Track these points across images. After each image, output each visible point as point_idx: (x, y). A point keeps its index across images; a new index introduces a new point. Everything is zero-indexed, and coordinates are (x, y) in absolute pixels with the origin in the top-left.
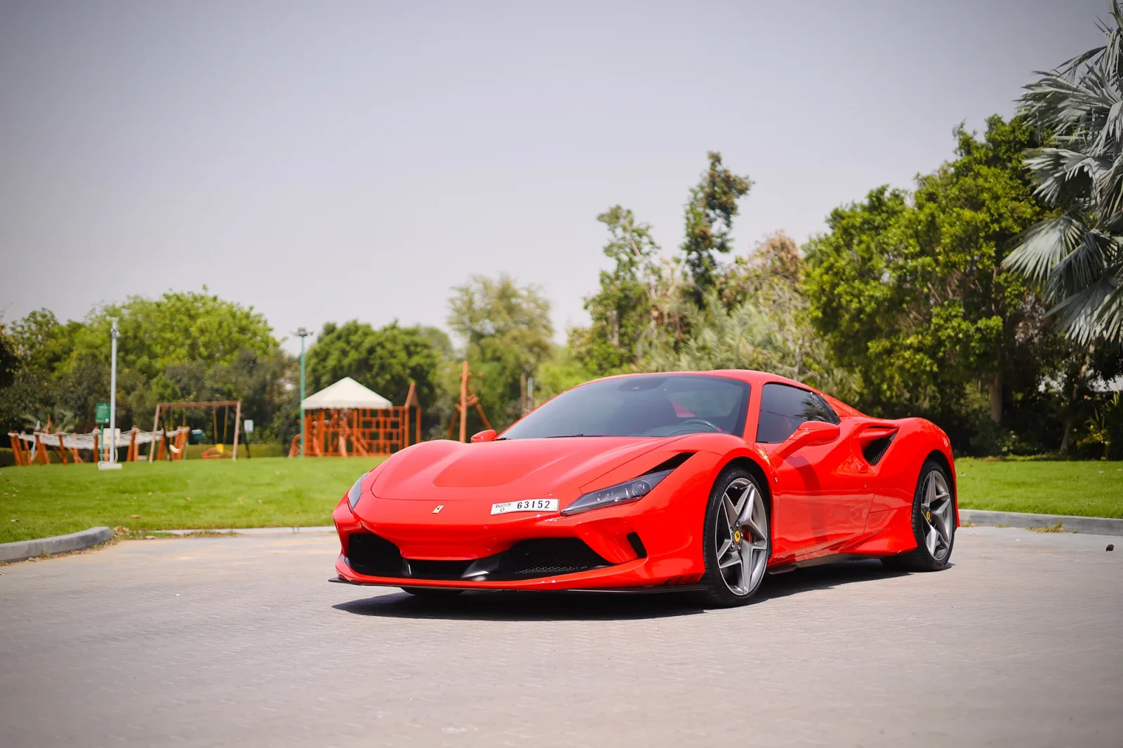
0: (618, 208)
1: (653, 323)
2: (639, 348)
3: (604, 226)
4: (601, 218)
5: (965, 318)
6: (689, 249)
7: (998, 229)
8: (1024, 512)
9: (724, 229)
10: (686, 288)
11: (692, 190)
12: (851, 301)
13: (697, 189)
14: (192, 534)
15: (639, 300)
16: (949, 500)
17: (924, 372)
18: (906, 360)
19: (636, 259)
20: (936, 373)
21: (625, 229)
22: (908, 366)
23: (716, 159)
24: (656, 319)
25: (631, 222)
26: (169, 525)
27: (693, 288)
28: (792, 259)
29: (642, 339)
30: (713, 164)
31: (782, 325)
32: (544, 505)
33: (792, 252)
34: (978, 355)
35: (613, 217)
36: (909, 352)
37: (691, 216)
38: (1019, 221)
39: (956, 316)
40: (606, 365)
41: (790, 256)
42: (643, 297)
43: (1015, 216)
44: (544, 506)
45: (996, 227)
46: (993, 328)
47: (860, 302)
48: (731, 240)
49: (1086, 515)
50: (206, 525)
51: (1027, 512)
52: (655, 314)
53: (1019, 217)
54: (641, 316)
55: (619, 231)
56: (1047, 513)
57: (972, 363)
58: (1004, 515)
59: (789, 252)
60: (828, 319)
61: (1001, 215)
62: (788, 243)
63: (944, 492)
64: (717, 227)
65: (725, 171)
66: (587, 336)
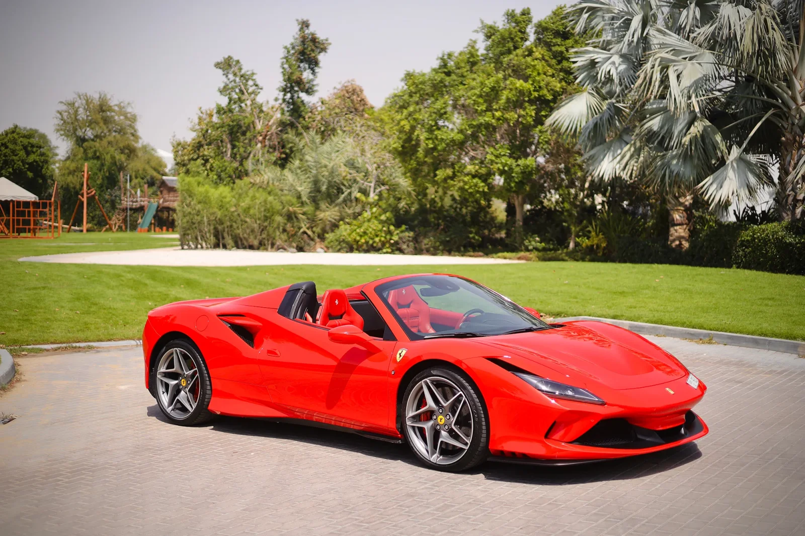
0: (230, 58)
1: (259, 145)
2: (249, 165)
3: (220, 72)
4: (218, 65)
5: (510, 156)
6: (284, 90)
7: (537, 96)
8: (675, 326)
9: (311, 77)
10: (284, 121)
11: (286, 48)
13: (289, 46)
14: (59, 348)
15: (248, 128)
17: (478, 192)
18: (465, 183)
19: (243, 97)
20: (486, 192)
21: (235, 75)
22: (467, 187)
23: (305, 24)
24: (261, 142)
25: (240, 69)
26: (35, 341)
27: (289, 120)
28: (360, 101)
29: (252, 155)
30: (301, 29)
31: (363, 152)
33: (361, 96)
34: (516, 182)
35: (227, 65)
36: (468, 178)
37: (286, 66)
38: (551, 92)
39: (504, 155)
40: (223, 175)
41: (359, 99)
42: (252, 126)
43: (549, 88)
45: (536, 94)
46: (528, 166)
48: (317, 85)
49: (730, 332)
51: (677, 326)
52: (261, 138)
53: (552, 90)
54: (250, 140)
55: (231, 76)
56: (696, 328)
57: (512, 188)
58: (660, 328)
59: (358, 96)
60: (407, 150)
61: (540, 87)
62: (358, 89)
64: (307, 75)
65: (313, 34)
66: (189, 148)
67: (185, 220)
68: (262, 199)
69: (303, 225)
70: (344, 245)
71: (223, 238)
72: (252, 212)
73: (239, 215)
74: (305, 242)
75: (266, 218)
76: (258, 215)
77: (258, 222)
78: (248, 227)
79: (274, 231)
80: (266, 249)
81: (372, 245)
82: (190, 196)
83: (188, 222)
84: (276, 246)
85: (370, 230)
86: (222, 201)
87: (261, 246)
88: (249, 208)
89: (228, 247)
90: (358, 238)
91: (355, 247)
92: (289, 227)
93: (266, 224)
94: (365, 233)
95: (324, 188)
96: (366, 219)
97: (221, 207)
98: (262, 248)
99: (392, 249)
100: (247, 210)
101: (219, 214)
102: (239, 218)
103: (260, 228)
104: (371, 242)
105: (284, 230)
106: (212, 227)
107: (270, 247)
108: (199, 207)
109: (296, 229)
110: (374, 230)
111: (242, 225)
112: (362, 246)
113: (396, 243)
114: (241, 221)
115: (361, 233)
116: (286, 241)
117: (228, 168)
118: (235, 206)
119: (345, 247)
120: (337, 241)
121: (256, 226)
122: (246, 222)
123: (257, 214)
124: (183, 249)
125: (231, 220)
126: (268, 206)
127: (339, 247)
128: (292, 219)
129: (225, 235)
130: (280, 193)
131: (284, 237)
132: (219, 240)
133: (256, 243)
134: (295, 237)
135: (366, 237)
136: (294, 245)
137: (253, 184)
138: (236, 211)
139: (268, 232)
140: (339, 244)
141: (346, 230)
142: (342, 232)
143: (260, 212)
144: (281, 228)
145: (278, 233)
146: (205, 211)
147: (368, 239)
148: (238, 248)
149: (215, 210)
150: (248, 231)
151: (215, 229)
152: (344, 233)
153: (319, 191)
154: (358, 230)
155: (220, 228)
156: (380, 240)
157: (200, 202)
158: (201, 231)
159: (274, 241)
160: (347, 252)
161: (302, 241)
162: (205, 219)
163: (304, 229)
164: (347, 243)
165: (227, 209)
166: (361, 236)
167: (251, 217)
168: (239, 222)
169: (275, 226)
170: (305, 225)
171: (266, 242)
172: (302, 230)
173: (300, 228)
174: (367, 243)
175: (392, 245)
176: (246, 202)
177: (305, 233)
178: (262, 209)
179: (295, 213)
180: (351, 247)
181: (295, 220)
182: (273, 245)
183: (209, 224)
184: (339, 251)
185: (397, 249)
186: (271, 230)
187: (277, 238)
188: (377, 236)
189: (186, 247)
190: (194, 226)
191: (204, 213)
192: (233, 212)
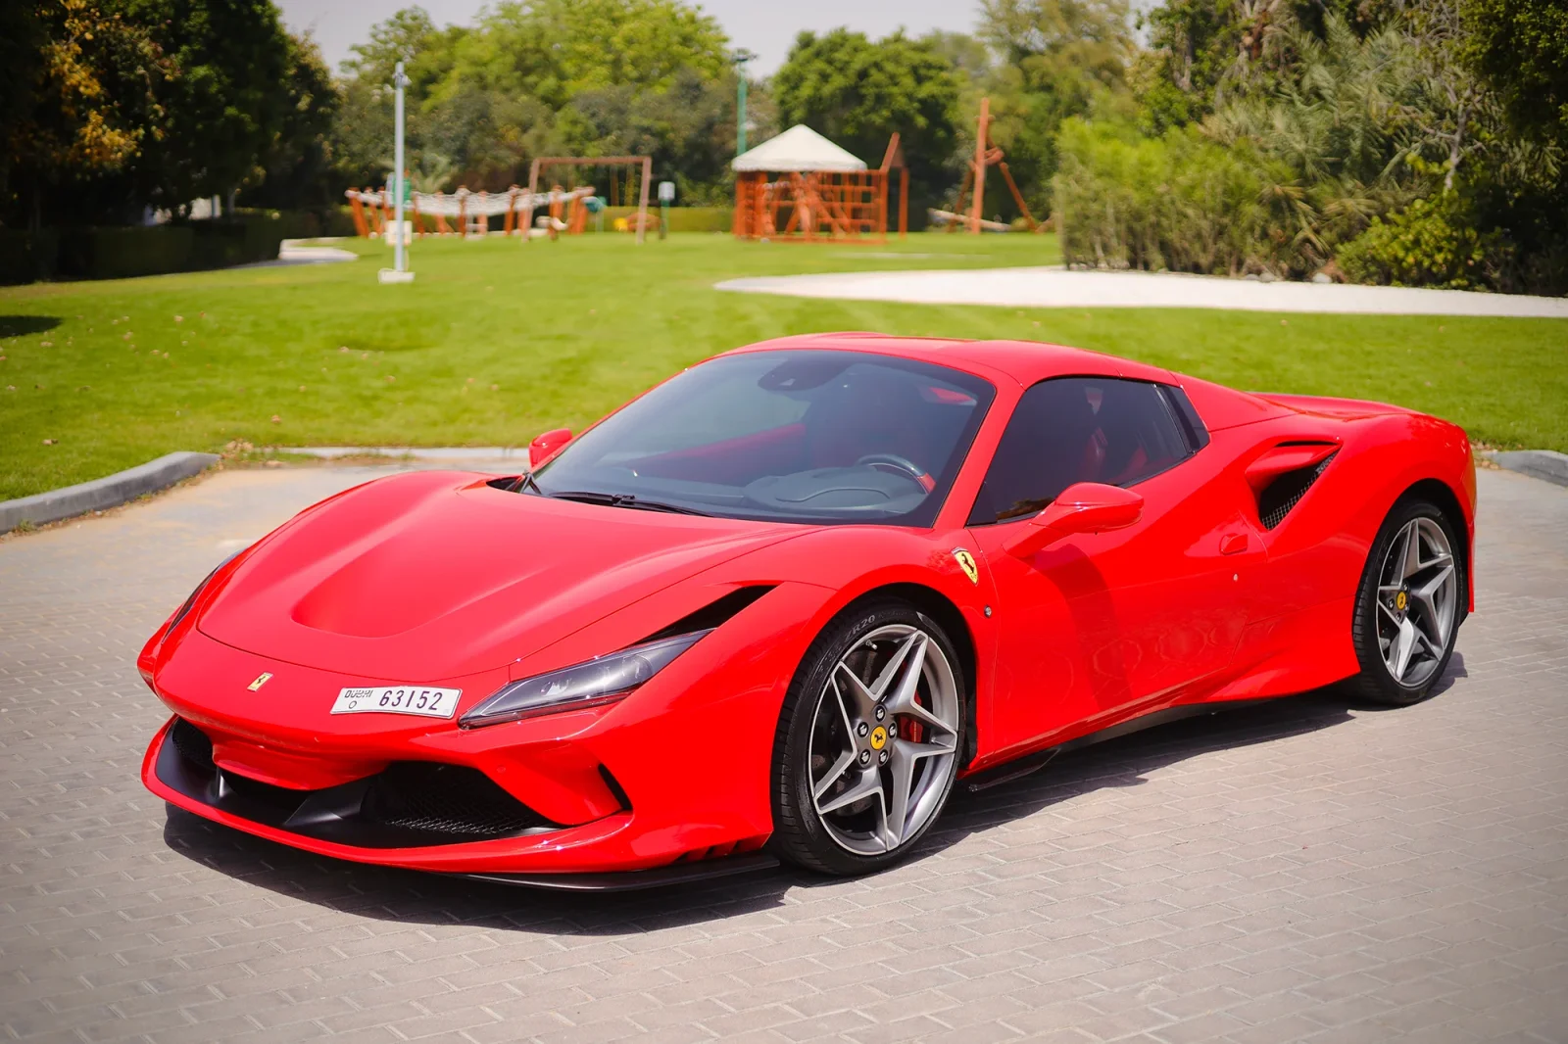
1: (1244, 54)
2: (1218, 94)
10: (1300, 2)
12: (1538, 38)
14: (346, 457)
15: (1224, 16)
16: (1451, 567)
24: (1248, 48)
26: (317, 439)
27: (1309, 1)
31: (1438, 67)
32: (431, 700)
42: (1230, 14)
44: (428, 704)
47: (1553, 39)
50: (372, 440)
52: (1248, 40)
54: (1225, 44)
63: (1443, 553)
67: (1071, 211)
68: (1219, 169)
69: (1304, 223)
70: (1373, 269)
71: (1144, 249)
72: (1198, 194)
73: (1173, 202)
74: (1306, 260)
75: (1227, 208)
76: (1210, 203)
77: (1210, 216)
78: (1190, 228)
79: (1243, 238)
80: (1226, 274)
81: (1429, 269)
82: (1083, 163)
83: (1076, 215)
84: (1244, 269)
85: (1426, 236)
86: (1142, 173)
87: (1215, 267)
88: (1193, 188)
89: (1153, 266)
90: (1401, 254)
91: (1395, 272)
92: (1274, 229)
93: (1226, 220)
94: (1417, 242)
95: (1356, 145)
96: (1419, 214)
97: (1142, 184)
98: (1218, 270)
99: (1469, 280)
100: (1188, 193)
101: (1136, 198)
102: (1172, 208)
103: (1213, 229)
104: (1426, 263)
105: (1265, 235)
106: (1123, 227)
107: (1233, 268)
108: (1097, 184)
109: (1289, 232)
110: (1435, 237)
111: (1179, 222)
112: (1408, 271)
113: (1480, 266)
114: (1178, 213)
115: (1409, 244)
116: (1266, 257)
117: (1175, 105)
118: (1167, 182)
119: (1375, 274)
120: (1359, 258)
121: (1205, 225)
122: (1186, 216)
123: (1208, 198)
124: (1069, 269)
125: (1158, 211)
126: (1231, 183)
127: (1363, 273)
128: (1281, 210)
129: (1148, 243)
130: (1260, 155)
131: (1264, 249)
132: (1136, 254)
133: (1204, 260)
134: (1285, 249)
135: (1417, 252)
136: (1285, 266)
137: (1205, 139)
138: (1168, 193)
139: (1230, 237)
140: (1365, 267)
141: (1380, 236)
142: (1370, 240)
143: (1214, 196)
144: (1258, 231)
145: (1250, 240)
146: (1109, 192)
147: (1420, 257)
148: (1171, 268)
149: (1128, 191)
150: (1189, 234)
151: (1131, 231)
152: (1375, 243)
153: (1346, 151)
154: (1402, 237)
155: (1137, 226)
156: (1445, 260)
157: (1100, 175)
158: (1100, 232)
159: (1243, 257)
160: (1379, 284)
161: (1300, 257)
162: (1110, 211)
163: (1307, 232)
164: (1380, 264)
165: (1150, 187)
166: (1407, 250)
167: (1197, 205)
168: (1174, 217)
169: (1245, 224)
170: (1310, 224)
171: (1226, 258)
172: (1300, 236)
173: (1297, 230)
174: (1418, 264)
175: (1470, 271)
176: (1188, 172)
177: (1307, 240)
178: (1219, 190)
179: (1288, 198)
180: (1387, 273)
181: (1288, 214)
182: (1240, 264)
183: (1118, 220)
184: (1363, 281)
185: (1477, 279)
186: (1236, 233)
187: (1248, 249)
188: (1440, 249)
189: (1073, 265)
190: (1087, 222)
191: (1109, 198)
192: (1162, 195)
